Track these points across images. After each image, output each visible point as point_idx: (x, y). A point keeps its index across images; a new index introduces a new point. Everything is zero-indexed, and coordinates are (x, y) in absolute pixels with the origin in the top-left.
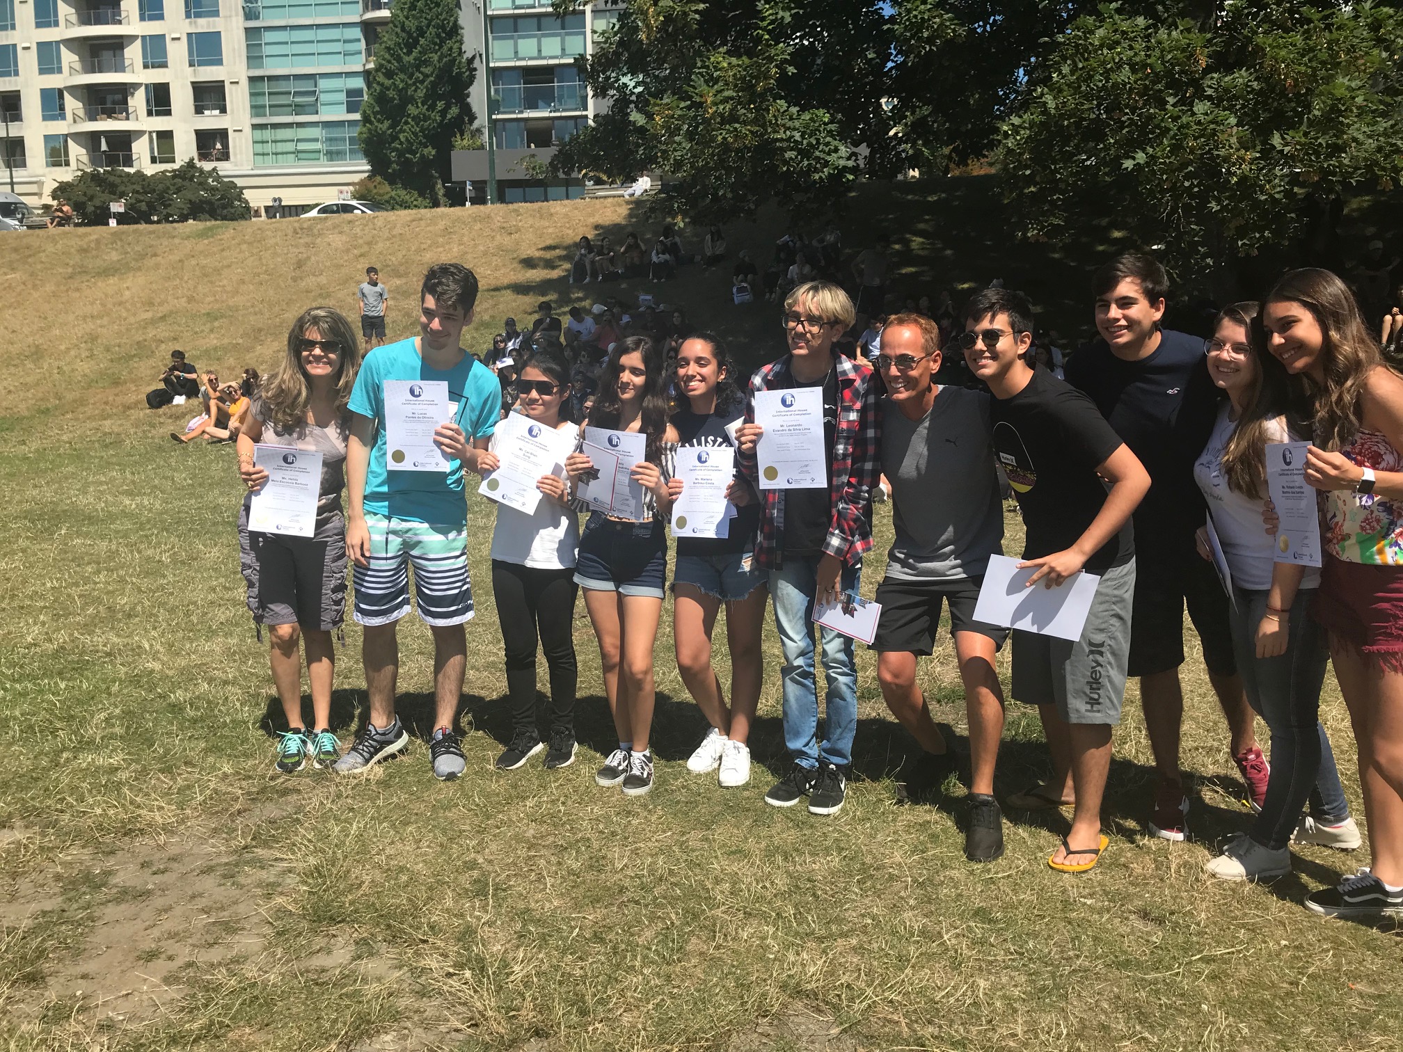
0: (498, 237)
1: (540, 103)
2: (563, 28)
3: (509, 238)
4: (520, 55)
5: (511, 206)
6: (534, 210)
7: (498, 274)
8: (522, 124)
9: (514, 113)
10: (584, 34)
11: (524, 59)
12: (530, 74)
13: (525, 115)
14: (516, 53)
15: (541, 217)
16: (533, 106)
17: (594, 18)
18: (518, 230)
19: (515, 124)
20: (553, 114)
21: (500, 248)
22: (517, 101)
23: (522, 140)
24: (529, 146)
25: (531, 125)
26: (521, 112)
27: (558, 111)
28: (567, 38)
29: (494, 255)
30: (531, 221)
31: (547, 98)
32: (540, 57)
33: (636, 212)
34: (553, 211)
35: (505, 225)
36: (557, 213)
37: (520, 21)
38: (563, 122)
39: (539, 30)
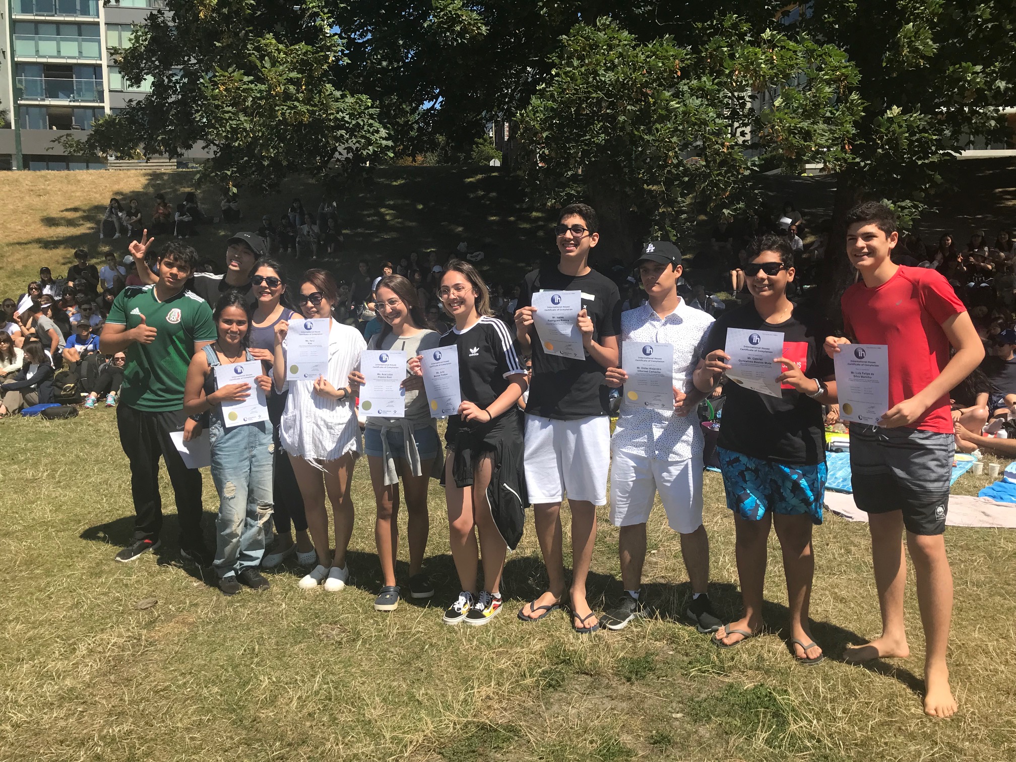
0: (27, 198)
1: (60, 94)
2: (80, 35)
3: (38, 199)
4: (41, 54)
5: (38, 173)
6: (62, 177)
7: (28, 229)
8: (44, 110)
9: (37, 100)
10: (99, 42)
11: (44, 57)
12: (50, 69)
13: (47, 102)
14: (37, 51)
15: (69, 183)
16: (54, 96)
17: (107, 30)
18: (46, 193)
19: (37, 110)
20: (72, 104)
21: (30, 207)
22: (39, 91)
23: (45, 122)
24: (51, 128)
25: (52, 111)
26: (43, 100)
27: (77, 101)
28: (84, 43)
29: (23, 213)
30: (59, 186)
31: (68, 90)
32: (59, 56)
33: (153, 182)
34: (79, 178)
35: (33, 188)
36: (83, 180)
37: (40, 26)
38: (82, 110)
39: (58, 34)
